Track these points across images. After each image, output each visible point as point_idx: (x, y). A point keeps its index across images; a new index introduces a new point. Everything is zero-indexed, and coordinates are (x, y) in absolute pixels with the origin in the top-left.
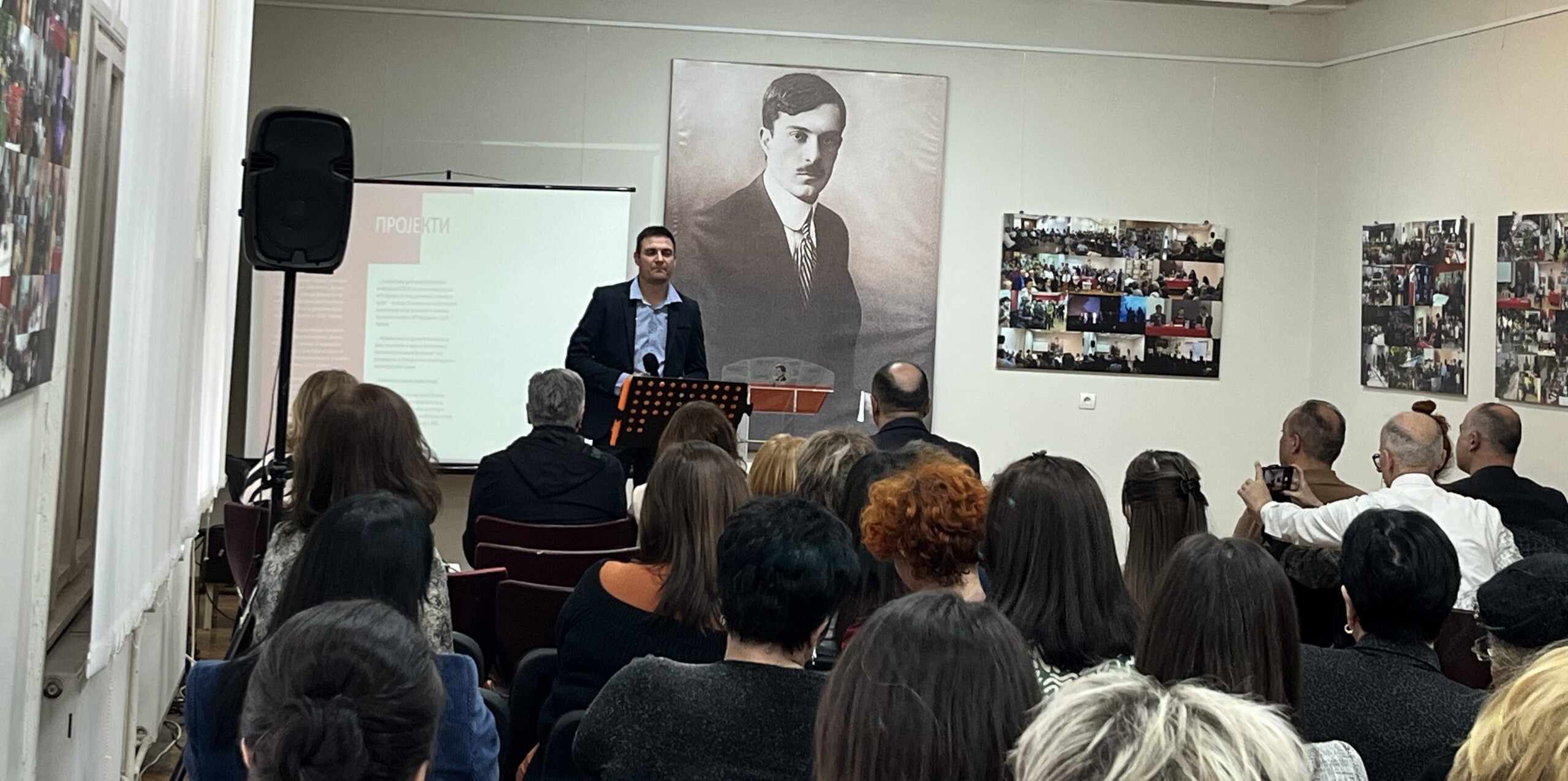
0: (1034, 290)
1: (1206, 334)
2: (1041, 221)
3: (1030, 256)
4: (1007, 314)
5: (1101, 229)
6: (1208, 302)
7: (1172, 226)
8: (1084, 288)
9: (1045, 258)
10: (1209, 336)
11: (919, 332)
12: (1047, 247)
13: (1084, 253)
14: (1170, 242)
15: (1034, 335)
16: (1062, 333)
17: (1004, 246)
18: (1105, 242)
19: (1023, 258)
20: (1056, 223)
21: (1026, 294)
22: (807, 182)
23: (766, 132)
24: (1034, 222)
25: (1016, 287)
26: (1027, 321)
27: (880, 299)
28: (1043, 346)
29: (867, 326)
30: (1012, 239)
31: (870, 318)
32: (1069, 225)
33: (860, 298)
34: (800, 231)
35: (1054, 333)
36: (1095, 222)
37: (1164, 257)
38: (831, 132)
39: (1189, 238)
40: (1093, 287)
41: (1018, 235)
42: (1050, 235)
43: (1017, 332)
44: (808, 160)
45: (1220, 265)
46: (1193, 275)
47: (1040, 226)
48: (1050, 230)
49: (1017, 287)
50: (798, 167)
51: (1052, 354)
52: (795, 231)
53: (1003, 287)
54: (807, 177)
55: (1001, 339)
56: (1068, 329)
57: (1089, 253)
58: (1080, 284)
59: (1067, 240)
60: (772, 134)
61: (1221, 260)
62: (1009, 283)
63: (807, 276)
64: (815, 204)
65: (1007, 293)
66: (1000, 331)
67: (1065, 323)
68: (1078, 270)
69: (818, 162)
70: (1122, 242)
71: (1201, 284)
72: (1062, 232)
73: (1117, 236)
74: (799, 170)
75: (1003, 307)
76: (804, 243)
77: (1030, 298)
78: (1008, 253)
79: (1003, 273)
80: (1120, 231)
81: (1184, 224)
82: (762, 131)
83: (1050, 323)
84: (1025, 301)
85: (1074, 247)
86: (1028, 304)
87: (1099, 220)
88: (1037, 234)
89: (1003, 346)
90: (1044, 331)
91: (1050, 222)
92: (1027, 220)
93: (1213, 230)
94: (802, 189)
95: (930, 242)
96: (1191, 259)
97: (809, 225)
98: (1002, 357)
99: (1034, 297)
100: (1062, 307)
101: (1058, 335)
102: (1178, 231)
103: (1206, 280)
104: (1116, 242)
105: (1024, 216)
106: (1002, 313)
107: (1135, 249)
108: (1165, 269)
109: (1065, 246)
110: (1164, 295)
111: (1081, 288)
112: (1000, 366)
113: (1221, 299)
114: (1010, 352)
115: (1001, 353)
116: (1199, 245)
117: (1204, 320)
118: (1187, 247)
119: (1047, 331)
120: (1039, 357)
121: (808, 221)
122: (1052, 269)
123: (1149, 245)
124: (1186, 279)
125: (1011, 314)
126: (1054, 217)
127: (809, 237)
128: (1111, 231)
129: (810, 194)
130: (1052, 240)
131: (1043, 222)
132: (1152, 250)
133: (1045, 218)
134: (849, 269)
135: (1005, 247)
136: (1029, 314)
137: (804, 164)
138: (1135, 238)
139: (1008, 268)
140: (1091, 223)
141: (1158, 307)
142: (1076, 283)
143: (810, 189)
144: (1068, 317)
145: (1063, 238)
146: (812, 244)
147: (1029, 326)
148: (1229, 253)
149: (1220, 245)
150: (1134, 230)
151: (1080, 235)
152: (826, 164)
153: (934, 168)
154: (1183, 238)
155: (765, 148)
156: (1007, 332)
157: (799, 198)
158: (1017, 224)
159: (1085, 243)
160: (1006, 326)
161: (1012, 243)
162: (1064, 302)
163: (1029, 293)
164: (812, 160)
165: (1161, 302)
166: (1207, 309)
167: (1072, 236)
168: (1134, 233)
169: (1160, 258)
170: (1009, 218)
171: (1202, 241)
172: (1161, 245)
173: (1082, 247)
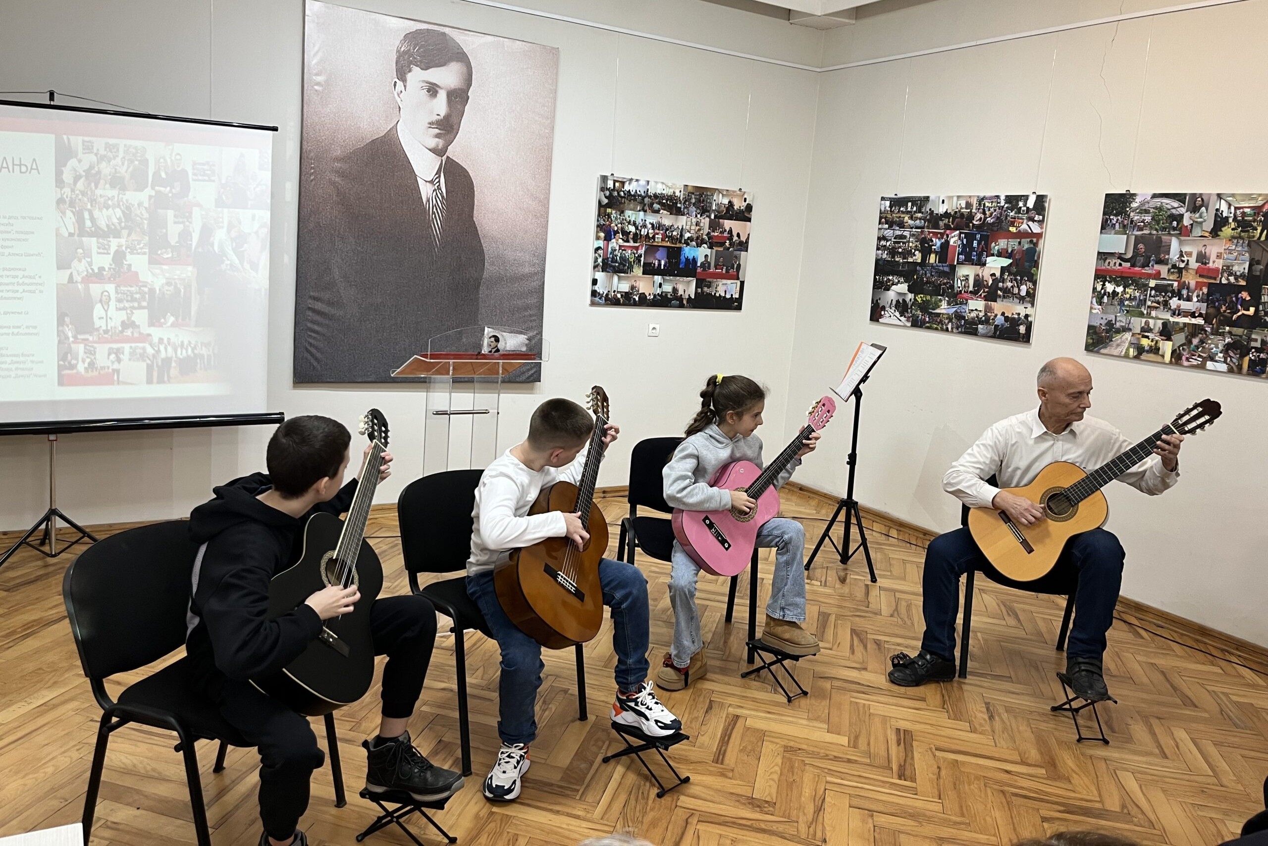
0: (620, 241)
1: (736, 277)
2: (628, 182)
3: (618, 213)
4: (600, 260)
5: (668, 192)
6: (739, 252)
7: (720, 191)
8: (656, 240)
9: (630, 214)
10: (738, 279)
11: (532, 275)
12: (632, 206)
13: (657, 212)
14: (717, 205)
15: (619, 277)
16: (640, 277)
17: (600, 202)
18: (673, 203)
19: (614, 214)
20: (639, 185)
21: (615, 244)
22: (438, 136)
23: (400, 84)
24: (623, 183)
25: (608, 239)
26: (614, 267)
27: (501, 246)
28: (625, 287)
29: (490, 269)
30: (606, 197)
31: (493, 264)
32: (649, 187)
33: (484, 245)
34: (432, 182)
35: (634, 277)
36: (667, 186)
37: (713, 217)
38: (459, 89)
39: (730, 202)
40: (663, 240)
41: (611, 194)
42: (634, 196)
43: (607, 276)
44: (438, 115)
45: (748, 223)
46: (730, 232)
47: (627, 187)
48: (634, 191)
49: (608, 238)
50: (430, 121)
51: (631, 294)
52: (426, 181)
53: (598, 238)
54: (437, 131)
55: (595, 282)
56: (643, 274)
57: (662, 211)
58: (654, 237)
59: (647, 200)
60: (405, 86)
61: (749, 220)
62: (602, 235)
63: (437, 224)
64: (444, 158)
65: (601, 243)
66: (594, 275)
67: (642, 268)
68: (652, 224)
69: (447, 117)
70: (685, 203)
71: (735, 238)
72: (643, 194)
73: (681, 198)
74: (430, 124)
75: (597, 255)
76: (435, 193)
77: (618, 248)
78: (602, 209)
79: (598, 226)
80: (684, 194)
81: (727, 190)
82: (395, 82)
83: (631, 268)
84: (614, 250)
85: (651, 205)
86: (616, 252)
87: (670, 184)
88: (625, 194)
89: (596, 288)
90: (626, 275)
91: (634, 184)
92: (618, 181)
93: (745, 196)
94: (433, 142)
96: (730, 218)
97: (440, 176)
98: (595, 297)
99: (620, 246)
100: (641, 256)
101: (636, 278)
102: (723, 195)
103: (738, 235)
104: (680, 203)
105: (615, 179)
106: (596, 260)
107: (693, 209)
108: (714, 226)
109: (645, 205)
110: (711, 247)
111: (654, 240)
112: (593, 304)
113: (747, 251)
114: (601, 292)
115: (594, 293)
116: (735, 208)
117: (735, 266)
118: (728, 209)
119: (629, 275)
120: (622, 296)
121: (438, 172)
122: (634, 224)
123: (703, 206)
124: (726, 234)
125: (603, 260)
126: (637, 180)
127: (439, 188)
128: (678, 194)
129: (440, 147)
130: (635, 200)
131: (629, 184)
132: (704, 211)
133: (631, 180)
134: (474, 219)
135: (600, 204)
136: (616, 261)
137: (435, 118)
138: (693, 201)
139: (602, 222)
140: (664, 187)
141: (706, 256)
142: (651, 236)
143: (441, 143)
144: (644, 263)
145: (643, 198)
146: (442, 194)
147: (617, 271)
148: (754, 215)
149: (749, 208)
150: (693, 193)
151: (656, 196)
152: (454, 120)
153: (547, 131)
154: (726, 201)
155: (398, 100)
156: (600, 276)
157: (430, 150)
158: (610, 184)
159: (659, 203)
160: (599, 271)
161: (606, 201)
162: (642, 251)
163: (617, 243)
164: (443, 114)
165: (708, 252)
166: (738, 258)
167: (650, 197)
168: (693, 196)
169: (709, 217)
170: (604, 179)
171: (738, 204)
172: (711, 207)
173: (656, 206)
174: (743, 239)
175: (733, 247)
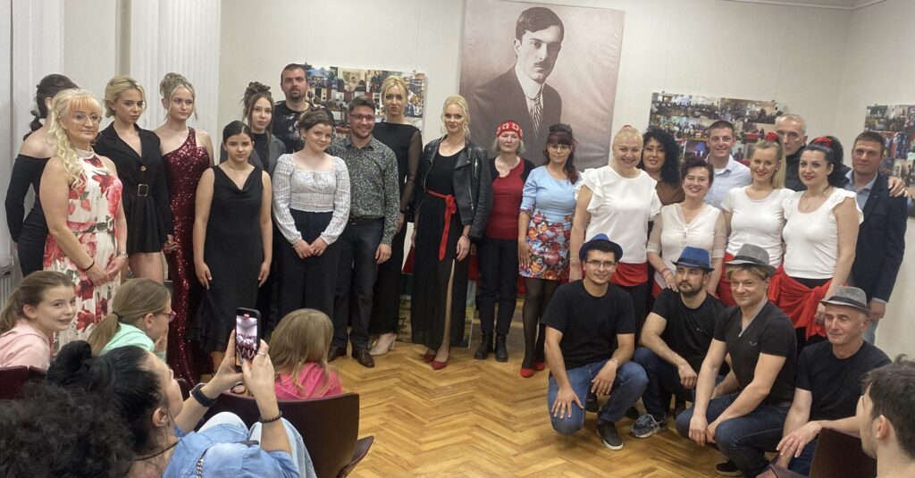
2: (674, 97)
3: (666, 118)
5: (709, 103)
7: (752, 102)
8: (696, 137)
9: (675, 119)
12: (677, 113)
13: (698, 117)
14: (750, 112)
17: (651, 111)
18: (711, 111)
19: (662, 119)
20: (683, 99)
22: (540, 71)
23: (518, 41)
24: (670, 98)
30: (657, 107)
32: (691, 100)
34: (535, 100)
36: (707, 99)
37: (746, 120)
38: (555, 42)
39: (762, 110)
40: (702, 137)
41: (660, 105)
42: (679, 106)
44: (541, 59)
46: (762, 131)
47: (673, 100)
48: (679, 103)
50: (535, 62)
52: (531, 99)
54: (540, 69)
57: (701, 117)
58: (694, 135)
59: (689, 109)
60: (521, 43)
63: (536, 125)
64: (544, 84)
68: (694, 126)
69: (547, 60)
70: (721, 111)
72: (686, 105)
73: (719, 108)
74: (535, 64)
76: (536, 106)
78: (653, 116)
80: (721, 105)
81: (760, 102)
82: (515, 41)
85: (693, 113)
87: (709, 98)
88: (671, 105)
91: (679, 98)
92: (666, 96)
93: (777, 105)
94: (536, 75)
95: (608, 108)
96: (762, 122)
97: (540, 96)
102: (756, 105)
104: (718, 111)
105: (664, 95)
107: (728, 115)
108: (746, 127)
109: (688, 112)
110: (744, 142)
116: (767, 114)
118: (760, 115)
121: (539, 94)
122: (679, 125)
123: (737, 113)
124: (757, 134)
126: (682, 96)
127: (539, 103)
128: (716, 104)
129: (541, 78)
130: (679, 109)
132: (739, 116)
133: (676, 96)
137: (539, 60)
138: (729, 109)
140: (704, 100)
142: (692, 134)
143: (541, 75)
145: (686, 107)
146: (541, 107)
149: (780, 114)
150: (729, 104)
151: (697, 106)
152: (551, 61)
154: (758, 109)
155: (516, 51)
157: (534, 80)
158: (660, 98)
159: (700, 111)
161: (656, 110)
164: (543, 58)
165: (742, 146)
167: (692, 107)
168: (729, 106)
169: (743, 121)
170: (656, 95)
171: (769, 112)
172: (745, 112)
173: (697, 113)
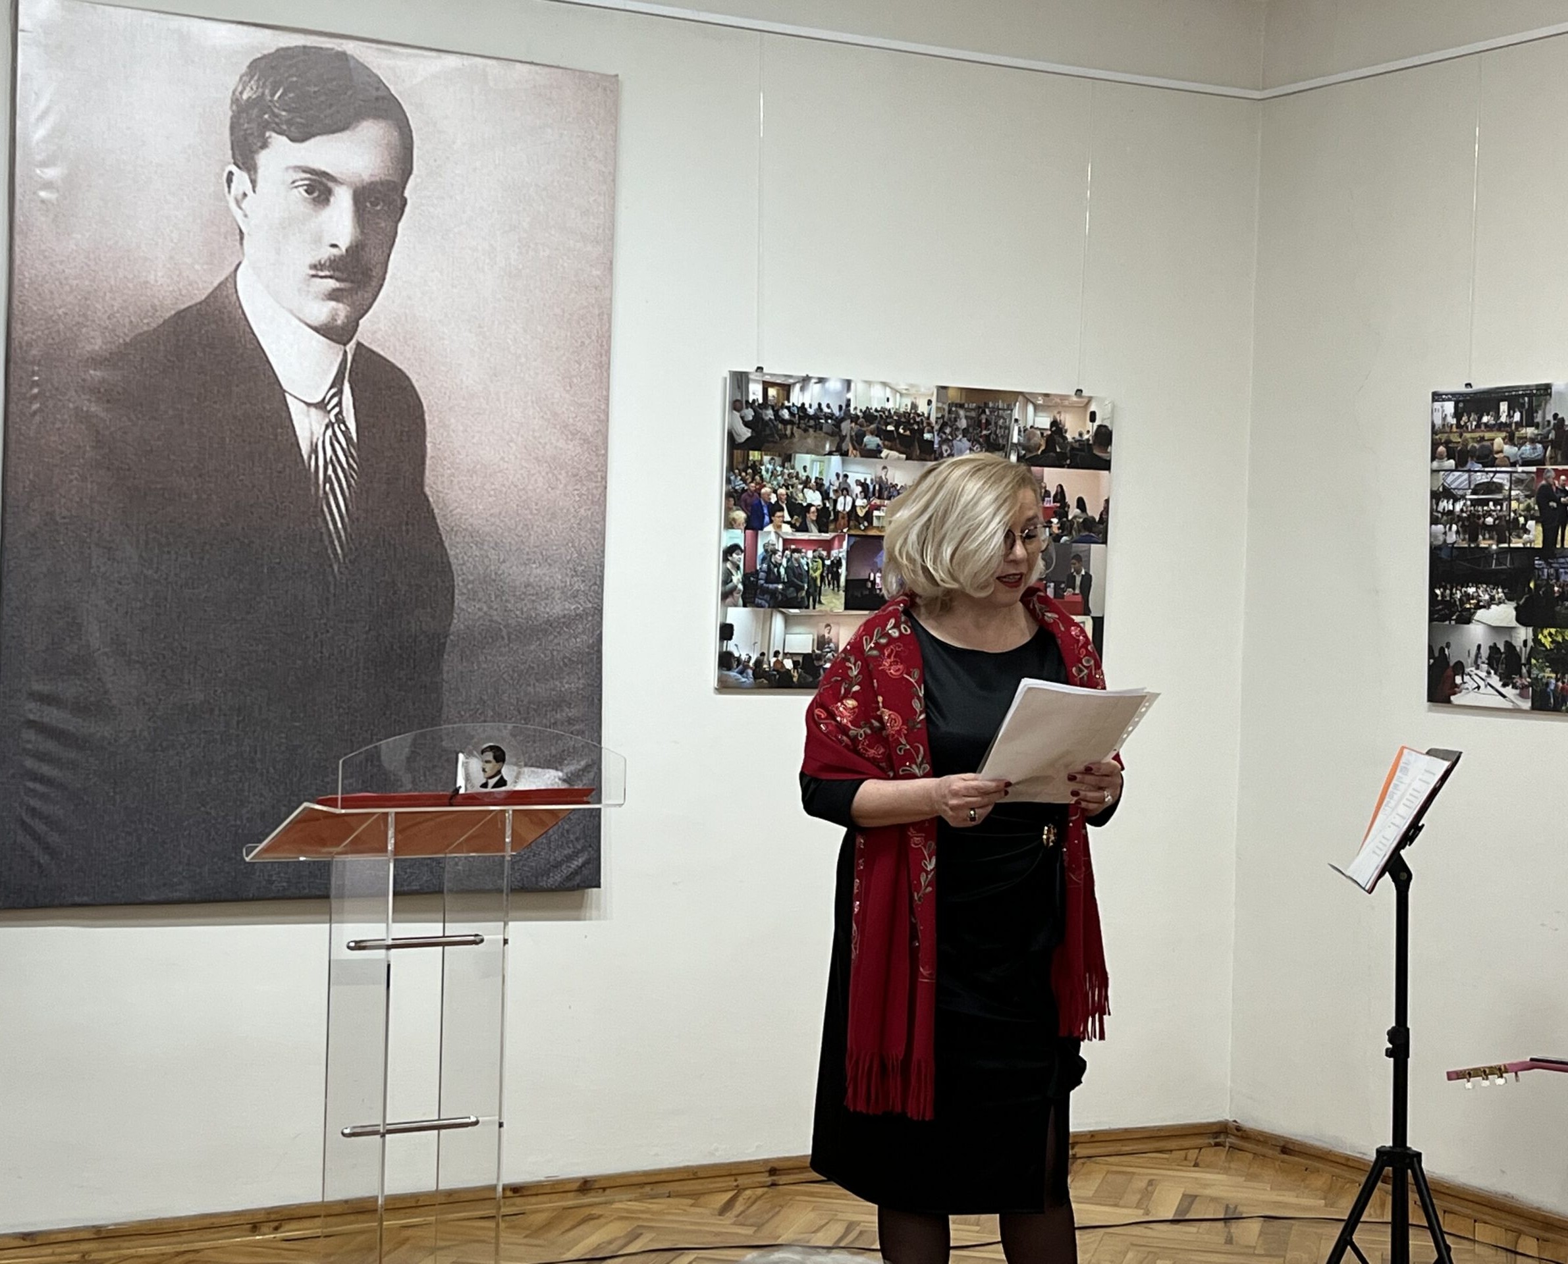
1: (1080, 608)
2: (798, 386)
3: (778, 460)
4: (737, 578)
5: (898, 404)
6: (1083, 546)
7: (1027, 398)
9: (806, 463)
10: (1087, 612)
11: (568, 622)
12: (810, 441)
14: (1023, 431)
15: (787, 619)
16: (838, 615)
17: (731, 437)
18: (912, 431)
19: (767, 463)
20: (826, 392)
22: (333, 296)
23: (242, 178)
24: (786, 389)
25: (754, 524)
26: (774, 593)
27: (492, 554)
28: (802, 641)
29: (467, 610)
30: (747, 424)
31: (472, 597)
32: (850, 395)
33: (451, 553)
34: (321, 405)
36: (896, 391)
38: (382, 183)
39: (1054, 423)
41: (758, 417)
42: (816, 417)
43: (756, 615)
44: (334, 246)
46: (1060, 495)
47: (796, 398)
48: (815, 406)
49: (756, 524)
50: (314, 261)
52: (308, 405)
53: (730, 524)
54: (332, 284)
55: (726, 632)
56: (846, 608)
58: (868, 517)
59: (846, 426)
60: (253, 182)
61: (1106, 465)
62: (740, 515)
63: (337, 505)
64: (351, 346)
65: (737, 536)
66: (725, 615)
67: (842, 594)
69: (356, 249)
70: (941, 430)
71: (1073, 511)
72: (837, 412)
73: (933, 419)
74: (314, 267)
75: (729, 565)
76: (329, 432)
78: (738, 453)
79: (729, 495)
80: (938, 409)
81: (1047, 395)
82: (231, 174)
83: (815, 594)
87: (902, 387)
88: (791, 414)
89: (731, 646)
90: (804, 612)
91: (814, 389)
92: (773, 385)
93: (1093, 408)
94: (322, 311)
95: (589, 430)
96: (1058, 463)
97: (340, 392)
98: (729, 669)
100: (837, 563)
102: (1036, 407)
103: (1081, 504)
104: (931, 431)
105: (767, 378)
106: (727, 576)
107: (962, 443)
109: (843, 438)
111: (871, 523)
112: (724, 687)
113: (1105, 542)
114: (744, 657)
115: (726, 660)
116: (1069, 436)
117: (1078, 580)
118: (1050, 441)
120: (796, 664)
121: (337, 382)
123: (988, 436)
125: (746, 577)
126: (821, 380)
127: (340, 419)
128: (923, 408)
129: (339, 322)
130: (818, 427)
131: (802, 389)
133: (806, 380)
134: (427, 490)
135: (732, 442)
137: (326, 253)
138: (963, 424)
139: (739, 485)
140: (888, 393)
142: (861, 513)
143: (342, 311)
144: (847, 581)
145: (838, 422)
146: (346, 434)
148: (1118, 451)
149: (1104, 436)
150: (961, 406)
151: (868, 416)
152: (372, 255)
153: (595, 272)
154: (1044, 422)
155: (238, 214)
156: (739, 616)
157: (316, 329)
158: (755, 392)
160: (736, 605)
161: (745, 433)
162: (840, 552)
163: (778, 535)
164: (344, 243)
166: (1082, 560)
167: (855, 419)
168: (962, 413)
170: (740, 380)
171: (1076, 428)
172: (1008, 436)
173: (871, 441)
174: (1094, 512)
175: (1070, 534)
